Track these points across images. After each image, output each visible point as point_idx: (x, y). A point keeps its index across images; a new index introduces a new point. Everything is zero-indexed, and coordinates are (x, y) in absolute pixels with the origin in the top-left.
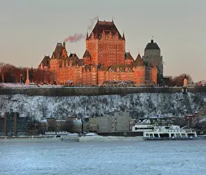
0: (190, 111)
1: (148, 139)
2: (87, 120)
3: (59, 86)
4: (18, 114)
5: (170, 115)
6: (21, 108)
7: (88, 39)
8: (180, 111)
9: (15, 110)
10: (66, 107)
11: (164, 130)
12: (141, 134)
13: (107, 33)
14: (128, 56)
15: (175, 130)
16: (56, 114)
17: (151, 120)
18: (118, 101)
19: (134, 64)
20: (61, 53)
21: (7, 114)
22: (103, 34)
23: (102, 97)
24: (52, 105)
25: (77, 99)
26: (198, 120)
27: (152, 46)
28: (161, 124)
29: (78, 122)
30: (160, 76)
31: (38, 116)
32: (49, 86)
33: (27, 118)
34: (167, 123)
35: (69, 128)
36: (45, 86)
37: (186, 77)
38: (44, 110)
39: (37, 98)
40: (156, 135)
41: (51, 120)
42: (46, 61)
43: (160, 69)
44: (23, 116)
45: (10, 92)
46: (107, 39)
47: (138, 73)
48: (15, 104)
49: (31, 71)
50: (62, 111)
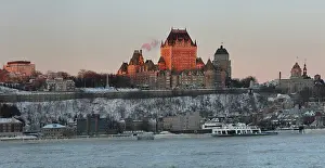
0: (255, 110)
1: (215, 136)
2: (161, 119)
3: (135, 90)
4: (99, 116)
5: (237, 114)
6: (102, 109)
7: (162, 46)
8: (245, 109)
9: (96, 112)
10: (142, 108)
11: (231, 127)
12: (210, 131)
13: (180, 40)
14: (199, 61)
15: (241, 127)
16: (133, 115)
17: (220, 118)
18: (189, 102)
19: (205, 68)
20: (138, 60)
21: (89, 116)
22: (177, 42)
23: (175, 99)
24: (130, 107)
25: (153, 101)
26: (262, 117)
27: (222, 52)
28: (228, 122)
29: (153, 121)
30: (228, 79)
31: (117, 117)
32: (127, 90)
33: (107, 119)
34: (234, 121)
35: (145, 127)
36: (123, 90)
37: (252, 79)
38: (122, 111)
39: (116, 101)
40: (224, 132)
41: (128, 120)
42: (125, 66)
43: (229, 73)
44: (103, 117)
45: (92, 96)
46: (180, 45)
47: (209, 77)
48: (96, 107)
49: (111, 76)
50: (138, 111)
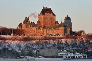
0: (84, 46)
1: (65, 59)
2: (38, 51)
3: (26, 36)
4: (8, 49)
5: (75, 48)
6: (9, 46)
7: (39, 15)
8: (80, 46)
9: (7, 47)
10: (29, 45)
11: (72, 55)
12: (62, 57)
13: (47, 13)
14: (57, 22)
15: (78, 55)
16: (25, 48)
17: (67, 50)
18: (52, 42)
19: (60, 26)
20: (27, 22)
21: (3, 49)
22: (46, 13)
23: (45, 41)
24: (23, 44)
25: (34, 42)
26: (88, 50)
27: (68, 18)
28: (71, 52)
29: (35, 52)
30: (71, 31)
31: (17, 50)
32: (21, 36)
33: (12, 50)
34: (74, 51)
35: (31, 54)
37: (82, 31)
38: (19, 46)
39: (16, 41)
40: (69, 57)
41: (22, 51)
42: (20, 25)
43: (71, 28)
44: (10, 49)
45: (5, 39)
46: (48, 15)
47: (61, 30)
48: (7, 44)
49: (14, 30)
50: (27, 47)
